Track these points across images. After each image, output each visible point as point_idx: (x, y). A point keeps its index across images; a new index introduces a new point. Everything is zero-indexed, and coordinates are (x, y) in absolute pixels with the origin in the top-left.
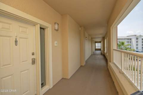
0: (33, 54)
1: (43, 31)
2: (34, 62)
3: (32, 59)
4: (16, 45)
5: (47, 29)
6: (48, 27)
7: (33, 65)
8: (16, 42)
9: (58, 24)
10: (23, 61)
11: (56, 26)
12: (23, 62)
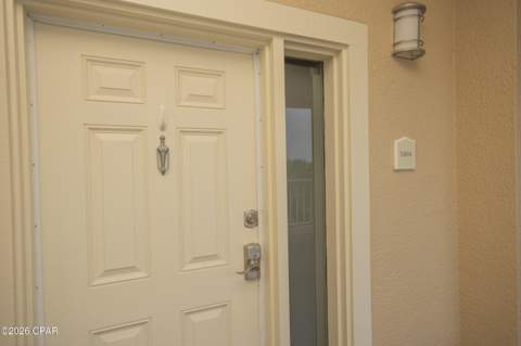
0: (251, 220)
1: (316, 78)
2: (253, 267)
3: (246, 249)
4: (163, 173)
5: (335, 60)
6: (346, 46)
7: (253, 285)
8: (163, 153)
9: (422, 9)
10: (197, 256)
11: (407, 31)
12: (196, 259)
